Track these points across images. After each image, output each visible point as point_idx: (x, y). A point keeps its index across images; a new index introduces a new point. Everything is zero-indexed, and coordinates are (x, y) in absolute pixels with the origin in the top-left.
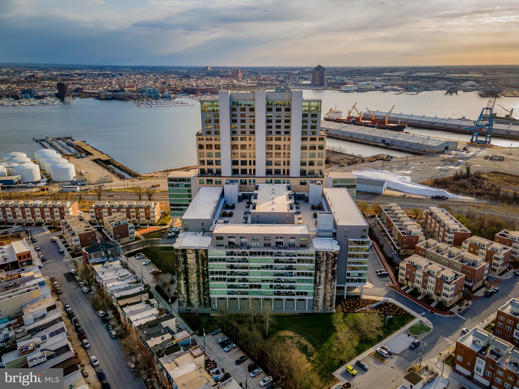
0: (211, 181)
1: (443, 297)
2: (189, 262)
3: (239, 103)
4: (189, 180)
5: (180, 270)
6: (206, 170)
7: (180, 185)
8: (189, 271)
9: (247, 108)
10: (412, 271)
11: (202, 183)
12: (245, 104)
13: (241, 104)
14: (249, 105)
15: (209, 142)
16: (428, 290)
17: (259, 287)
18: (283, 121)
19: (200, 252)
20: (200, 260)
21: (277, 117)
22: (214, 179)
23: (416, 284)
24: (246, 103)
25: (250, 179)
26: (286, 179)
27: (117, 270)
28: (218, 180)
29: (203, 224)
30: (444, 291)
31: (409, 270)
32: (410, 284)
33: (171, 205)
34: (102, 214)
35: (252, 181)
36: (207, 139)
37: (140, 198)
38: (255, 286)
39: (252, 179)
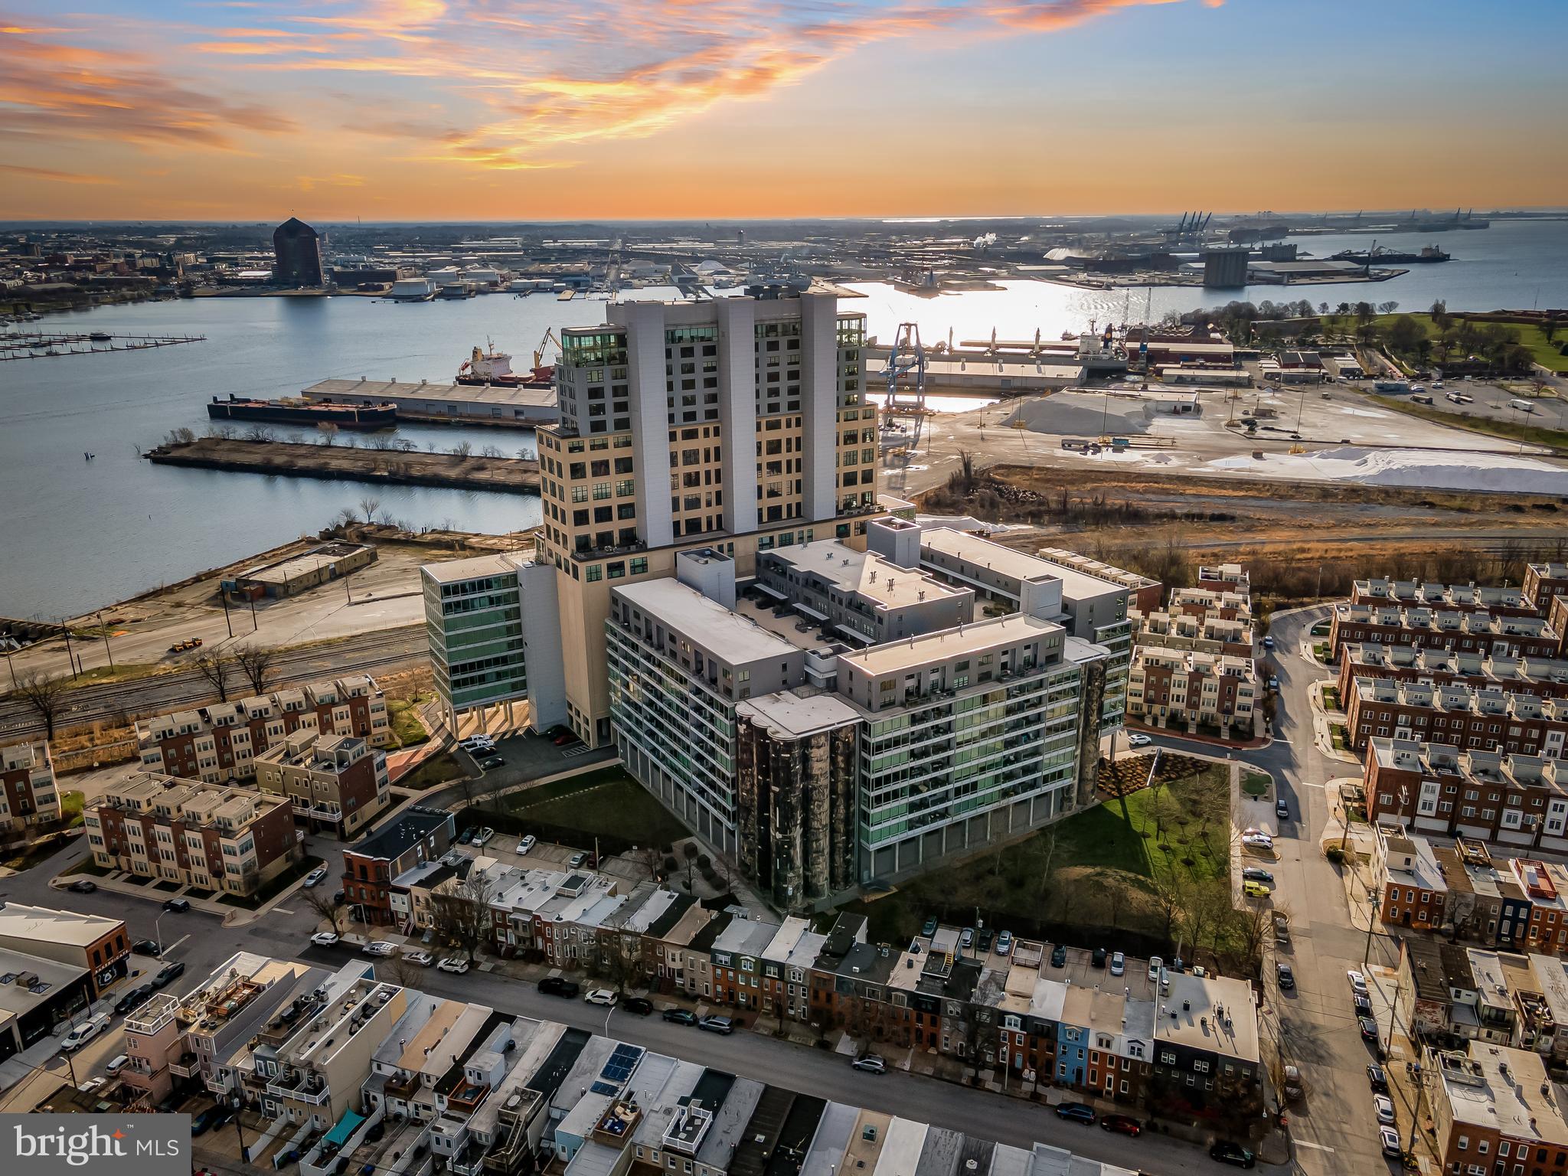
0: (620, 566)
1: (1238, 713)
2: (815, 772)
3: (678, 334)
4: (512, 579)
5: (794, 801)
6: (593, 537)
7: (476, 603)
8: (815, 797)
9: (698, 348)
10: (1159, 680)
11: (594, 577)
12: (692, 338)
13: (681, 338)
14: (702, 339)
15: (599, 455)
16: (1202, 708)
17: (974, 787)
18: (783, 376)
19: (842, 735)
20: (840, 758)
21: (770, 365)
22: (627, 560)
23: (1173, 705)
24: (694, 333)
25: (720, 543)
26: (805, 529)
27: (523, 878)
28: (638, 562)
29: (784, 667)
30: (1240, 700)
31: (1153, 678)
32: (1157, 709)
33: (454, 670)
34: (192, 756)
35: (726, 548)
36: (593, 448)
37: (222, 690)
38: (966, 789)
39: (725, 543)
